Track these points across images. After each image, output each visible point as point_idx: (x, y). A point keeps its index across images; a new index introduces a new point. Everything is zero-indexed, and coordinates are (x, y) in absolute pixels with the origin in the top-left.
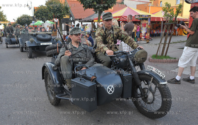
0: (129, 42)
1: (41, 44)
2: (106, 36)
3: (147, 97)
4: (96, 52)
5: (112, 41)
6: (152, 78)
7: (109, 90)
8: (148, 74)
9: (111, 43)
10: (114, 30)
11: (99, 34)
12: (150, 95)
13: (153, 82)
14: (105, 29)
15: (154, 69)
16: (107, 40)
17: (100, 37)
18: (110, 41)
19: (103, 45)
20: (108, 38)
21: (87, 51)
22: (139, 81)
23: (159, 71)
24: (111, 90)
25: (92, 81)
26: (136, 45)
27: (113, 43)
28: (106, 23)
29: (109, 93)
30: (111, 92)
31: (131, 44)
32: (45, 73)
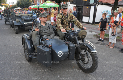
0: (77, 25)
1: (25, 23)
2: (63, 19)
3: (84, 59)
4: (56, 30)
5: (67, 23)
6: (88, 48)
7: (59, 54)
8: (86, 45)
9: (66, 24)
10: (69, 16)
11: (59, 18)
12: (86, 59)
13: (88, 50)
14: (62, 14)
15: (89, 43)
16: (64, 22)
17: (59, 20)
18: (66, 23)
19: (60, 25)
20: (64, 21)
21: (51, 28)
22: (80, 49)
23: (92, 44)
24: (60, 54)
25: (49, 48)
26: (82, 27)
27: (67, 24)
28: (63, 11)
29: (59, 56)
30: (60, 55)
31: (79, 26)
32: (23, 41)
